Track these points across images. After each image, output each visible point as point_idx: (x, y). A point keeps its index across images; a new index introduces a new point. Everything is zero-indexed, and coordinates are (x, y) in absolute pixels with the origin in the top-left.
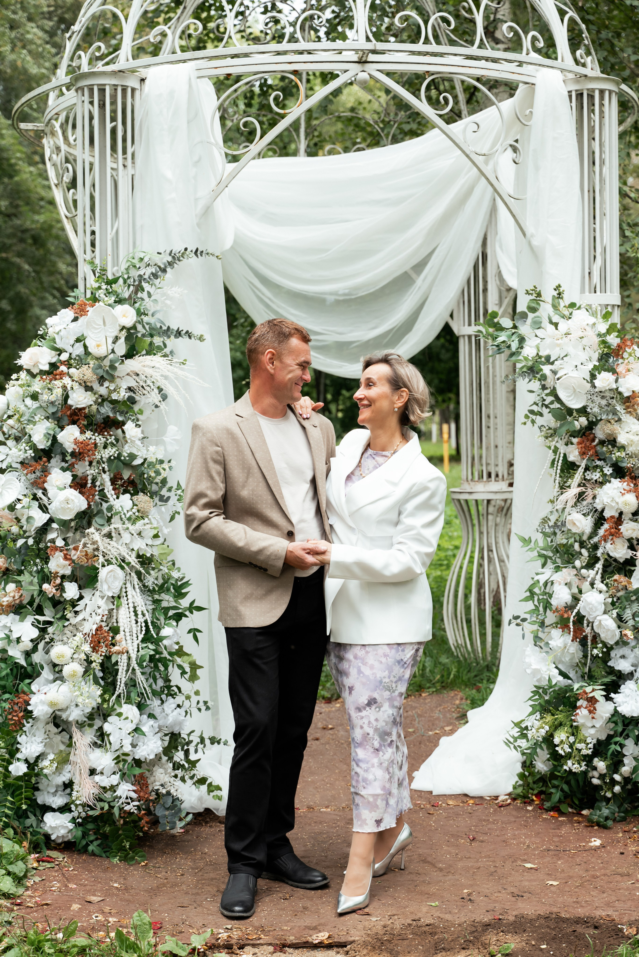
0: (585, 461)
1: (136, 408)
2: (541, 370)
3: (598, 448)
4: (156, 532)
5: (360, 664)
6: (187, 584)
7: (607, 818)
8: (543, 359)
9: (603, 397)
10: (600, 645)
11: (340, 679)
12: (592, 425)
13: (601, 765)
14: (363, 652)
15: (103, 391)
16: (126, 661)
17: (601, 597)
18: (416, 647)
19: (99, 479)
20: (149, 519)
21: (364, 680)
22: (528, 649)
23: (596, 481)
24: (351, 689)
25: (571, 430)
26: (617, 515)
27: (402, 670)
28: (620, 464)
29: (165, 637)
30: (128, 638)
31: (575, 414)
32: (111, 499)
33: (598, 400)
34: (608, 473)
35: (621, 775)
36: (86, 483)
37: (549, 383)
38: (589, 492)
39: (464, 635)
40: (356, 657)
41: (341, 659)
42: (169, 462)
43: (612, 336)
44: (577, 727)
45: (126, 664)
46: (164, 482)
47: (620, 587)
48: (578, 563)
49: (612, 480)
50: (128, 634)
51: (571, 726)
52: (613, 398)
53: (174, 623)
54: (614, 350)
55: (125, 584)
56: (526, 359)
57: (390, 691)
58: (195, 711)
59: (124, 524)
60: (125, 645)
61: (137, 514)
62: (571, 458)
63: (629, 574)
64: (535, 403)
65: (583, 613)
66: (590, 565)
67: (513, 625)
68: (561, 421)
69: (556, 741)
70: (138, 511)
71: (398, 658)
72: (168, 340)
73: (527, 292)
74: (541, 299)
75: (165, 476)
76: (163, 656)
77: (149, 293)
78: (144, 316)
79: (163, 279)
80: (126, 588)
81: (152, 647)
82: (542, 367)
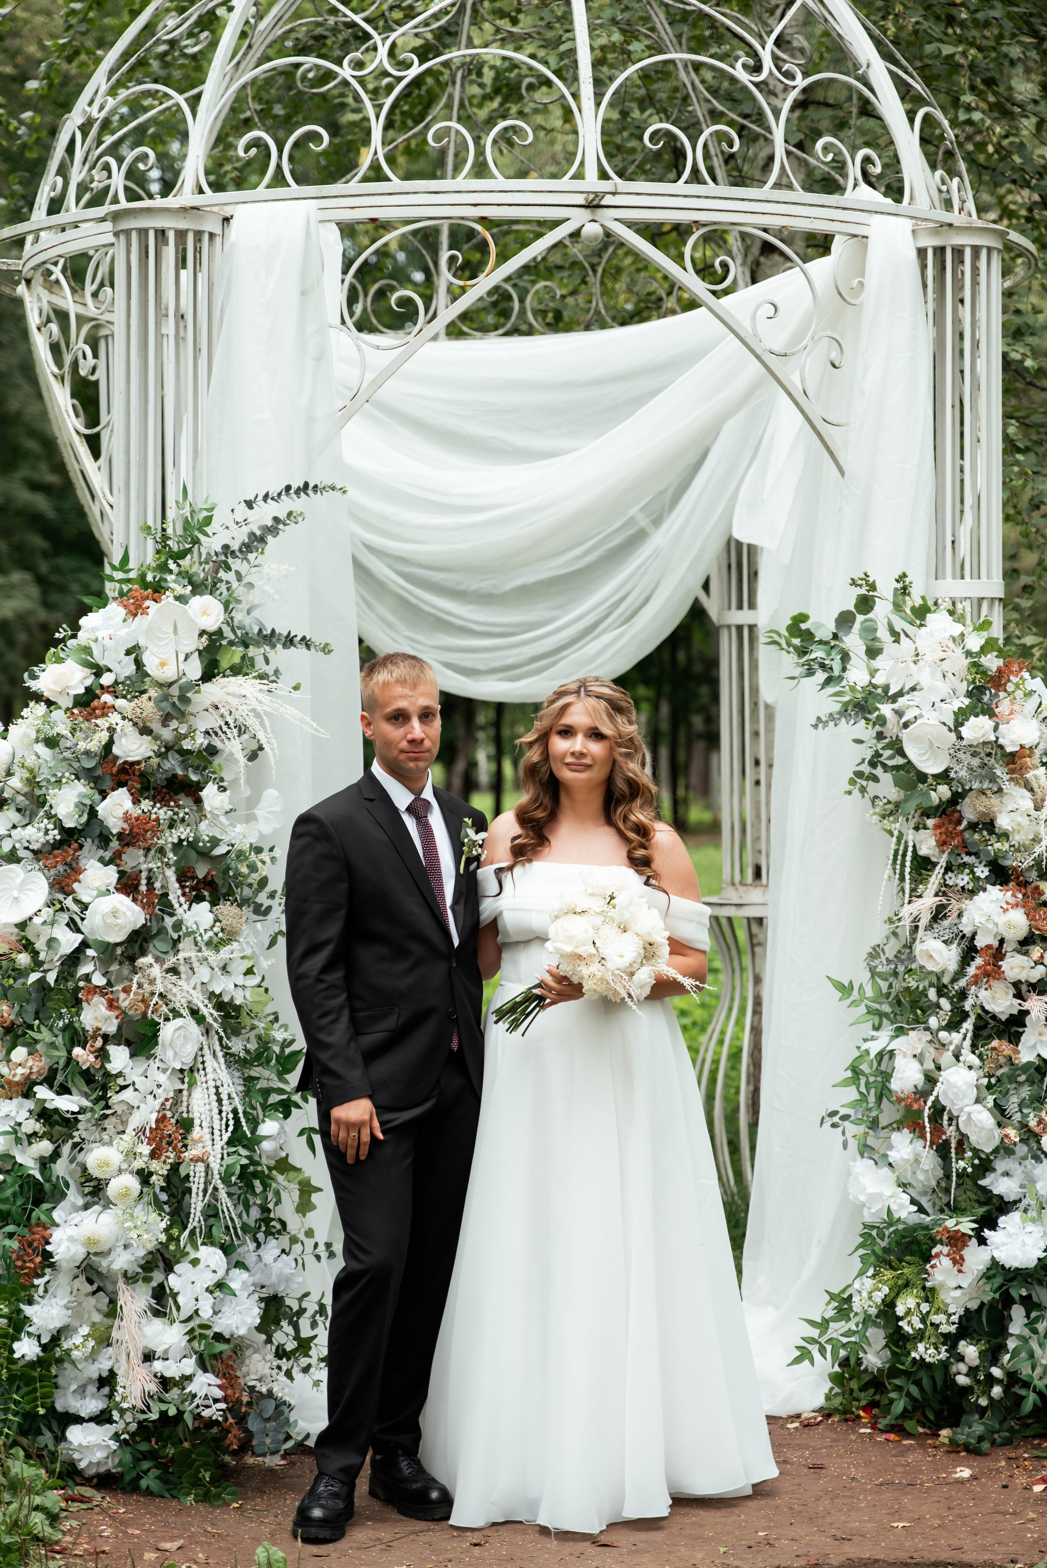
0: (945, 856)
1: (217, 762)
2: (878, 709)
3: (967, 835)
4: (249, 965)
7: (981, 1439)
8: (879, 691)
9: (974, 755)
10: (969, 1154)
12: (956, 798)
13: (970, 1351)
15: (167, 734)
16: (202, 1175)
17: (972, 1076)
19: (160, 877)
20: (240, 945)
22: (853, 1163)
23: (963, 888)
25: (925, 805)
26: (996, 944)
28: (1000, 861)
29: (266, 1138)
30: (207, 1137)
31: (930, 780)
32: (179, 911)
33: (966, 758)
34: (983, 876)
35: (1002, 1367)
36: (139, 884)
37: (892, 728)
38: (954, 906)
42: (271, 850)
43: (989, 656)
44: (933, 1290)
45: (202, 1181)
46: (263, 882)
47: (1002, 1060)
48: (933, 1022)
49: (989, 887)
50: (206, 1131)
51: (924, 1288)
52: (989, 755)
53: (280, 1117)
54: (991, 677)
55: (201, 1049)
56: (853, 689)
58: (310, 1260)
59: (200, 950)
60: (201, 1149)
61: (220, 935)
62: (923, 851)
63: (1015, 1039)
64: (865, 760)
65: (944, 1101)
66: (953, 1025)
67: (827, 1126)
68: (906, 790)
69: (900, 1310)
70: (222, 930)
72: (273, 652)
73: (854, 583)
74: (875, 594)
75: (264, 873)
76: (259, 1168)
77: (238, 574)
78: (233, 614)
79: (262, 553)
80: (203, 1056)
81: (244, 1152)
82: (878, 705)
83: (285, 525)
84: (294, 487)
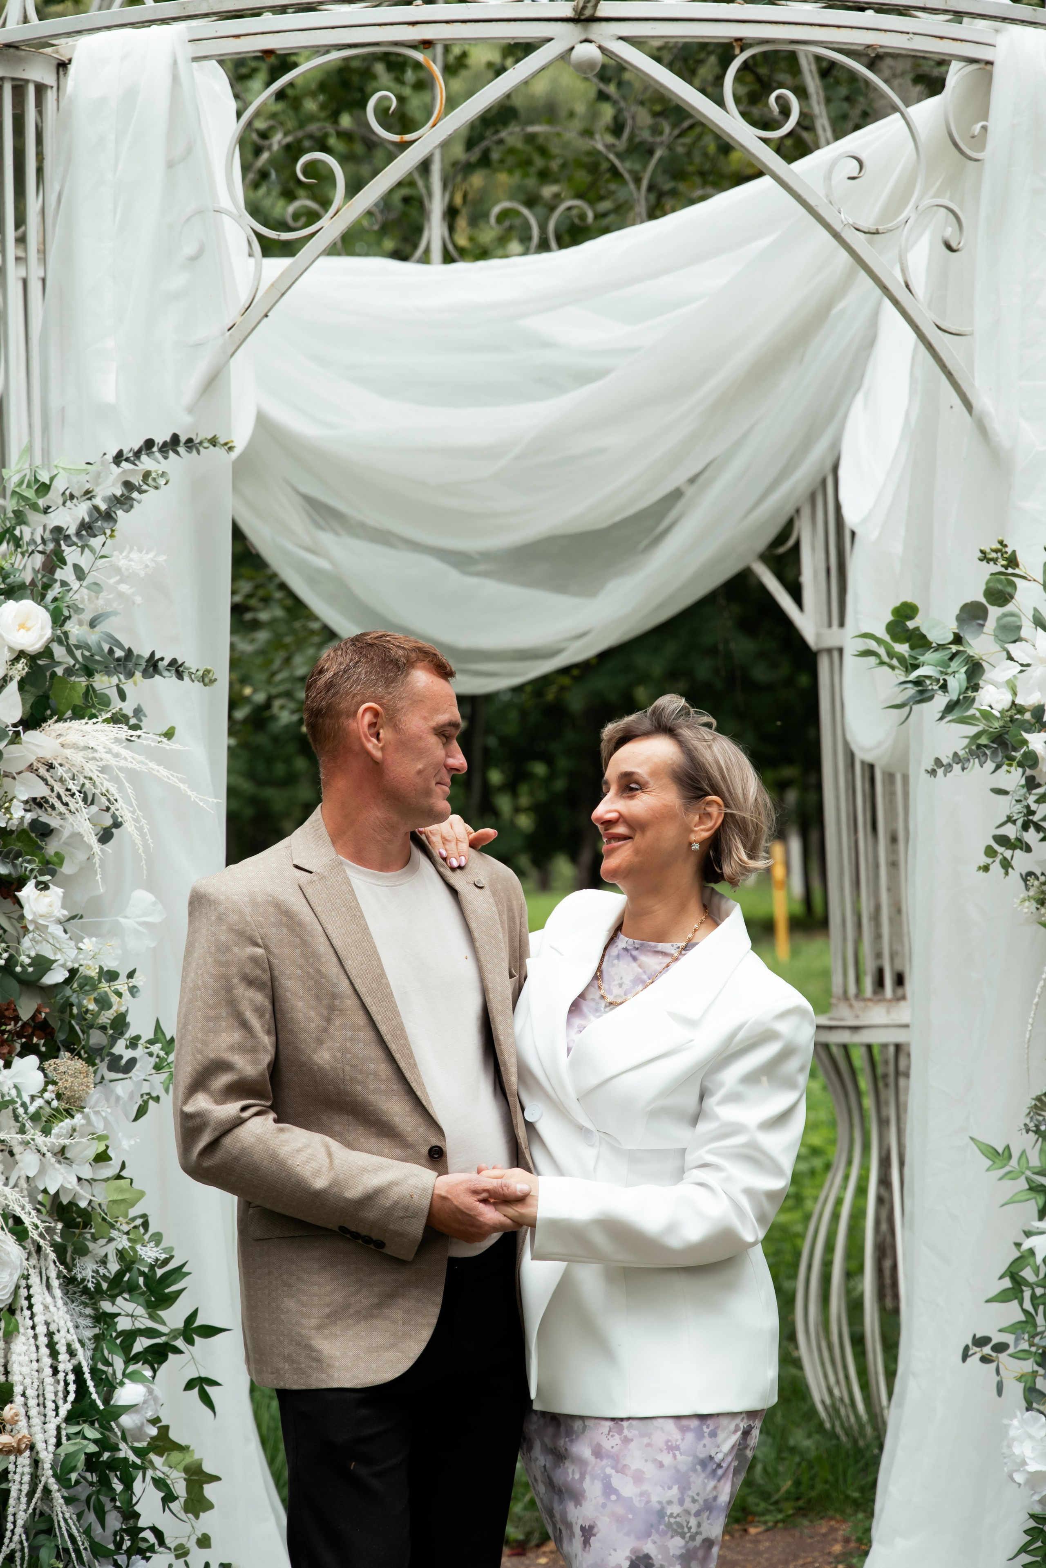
1: (52, 847)
2: (1025, 742)
4: (102, 1148)
5: (609, 1471)
6: (178, 1273)
8: (1027, 717)
11: (557, 1508)
14: (617, 1439)
16: (27, 1470)
18: (743, 1425)
20: (87, 1117)
21: (620, 1510)
22: (1016, 1422)
24: (588, 1532)
27: (712, 1483)
29: (127, 1409)
30: (33, 1412)
37: (1044, 772)
39: (847, 1377)
40: (598, 1453)
41: (560, 1456)
42: (131, 975)
45: (27, 1478)
46: (120, 1024)
50: (32, 1402)
53: (148, 1373)
55: (27, 1277)
56: (987, 716)
57: (683, 1535)
59: (22, 1129)
60: (25, 1432)
61: (55, 1104)
64: (1010, 820)
67: (974, 1360)
70: (59, 1096)
71: (702, 1454)
72: (131, 681)
73: (984, 557)
74: (1017, 571)
75: (123, 1009)
76: (122, 1455)
77: (77, 568)
78: (69, 626)
79: (111, 536)
80: (28, 1287)
81: (92, 1433)
82: (1026, 736)
83: (141, 492)
84: (159, 440)
